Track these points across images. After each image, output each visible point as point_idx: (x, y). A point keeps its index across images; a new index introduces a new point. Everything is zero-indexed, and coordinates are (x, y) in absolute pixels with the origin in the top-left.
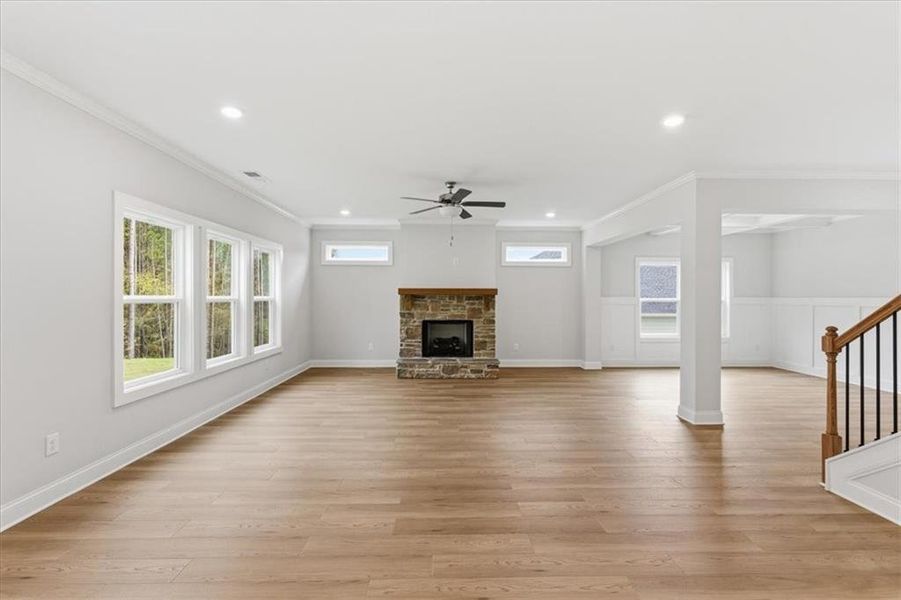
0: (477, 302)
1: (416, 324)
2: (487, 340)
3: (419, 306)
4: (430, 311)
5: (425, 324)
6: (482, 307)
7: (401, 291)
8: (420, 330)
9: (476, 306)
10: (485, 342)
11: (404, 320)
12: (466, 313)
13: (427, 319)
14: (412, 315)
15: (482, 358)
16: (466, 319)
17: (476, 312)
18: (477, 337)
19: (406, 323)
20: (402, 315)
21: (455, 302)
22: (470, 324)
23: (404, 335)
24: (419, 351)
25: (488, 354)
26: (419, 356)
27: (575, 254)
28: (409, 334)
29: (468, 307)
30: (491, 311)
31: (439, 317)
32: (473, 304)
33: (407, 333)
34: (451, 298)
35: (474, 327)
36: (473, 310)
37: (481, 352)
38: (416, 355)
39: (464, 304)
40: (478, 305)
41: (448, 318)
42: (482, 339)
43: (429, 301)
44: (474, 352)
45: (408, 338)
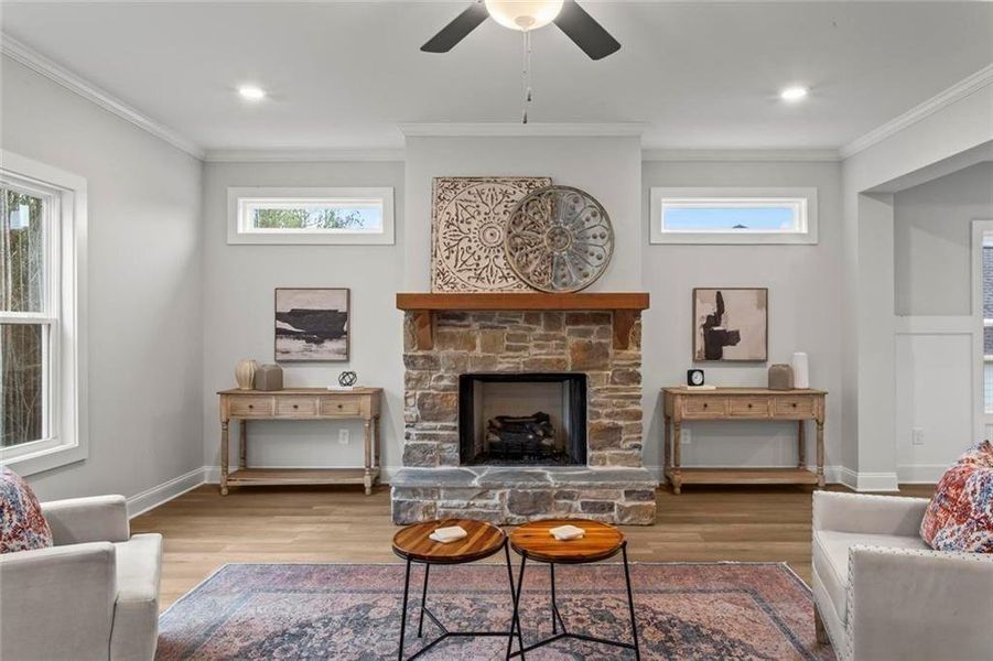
0: (596, 328)
1: (445, 382)
2: (621, 423)
3: (453, 338)
4: (478, 352)
5: (466, 383)
6: (608, 341)
7: (403, 301)
8: (454, 398)
9: (594, 339)
10: (617, 429)
11: (415, 373)
12: (568, 356)
13: (470, 370)
14: (432, 362)
15: (609, 468)
16: (569, 370)
17: (596, 354)
18: (598, 415)
19: (419, 380)
20: (410, 362)
21: (540, 330)
22: (578, 382)
23: (415, 412)
24: (452, 450)
25: (626, 459)
26: (449, 462)
27: (826, 216)
28: (428, 410)
29: (572, 340)
30: (632, 351)
31: (503, 366)
32: (587, 333)
33: (421, 405)
34: (532, 316)
35: (590, 390)
36: (588, 348)
37: (607, 453)
38: (443, 461)
39: (564, 333)
40: (598, 336)
41: (522, 369)
42: (606, 421)
43: (476, 325)
44: (590, 453)
45: (424, 418)
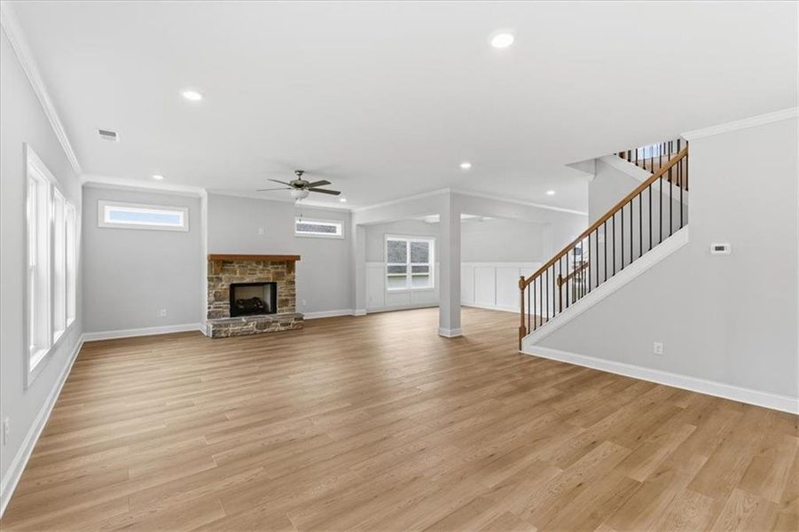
0: (280, 266)
1: (225, 287)
2: (289, 298)
3: (228, 270)
4: (238, 275)
5: (233, 287)
6: (284, 270)
7: (210, 257)
8: (228, 293)
9: (280, 270)
10: (287, 300)
11: (212, 284)
12: (271, 276)
13: (235, 282)
14: (220, 279)
15: (285, 313)
16: (271, 281)
17: (279, 275)
18: (280, 296)
19: (214, 287)
20: (210, 279)
21: (261, 267)
22: (274, 286)
23: (212, 298)
24: (227, 312)
25: (289, 310)
26: (227, 316)
28: (217, 297)
29: (272, 271)
30: (292, 273)
31: (247, 280)
32: (276, 268)
33: (215, 296)
34: (258, 263)
35: (278, 287)
36: (277, 273)
37: (284, 308)
38: (224, 316)
39: (269, 268)
40: (281, 269)
41: (255, 281)
42: (284, 298)
43: (237, 266)
44: (278, 309)
45: (216, 301)
